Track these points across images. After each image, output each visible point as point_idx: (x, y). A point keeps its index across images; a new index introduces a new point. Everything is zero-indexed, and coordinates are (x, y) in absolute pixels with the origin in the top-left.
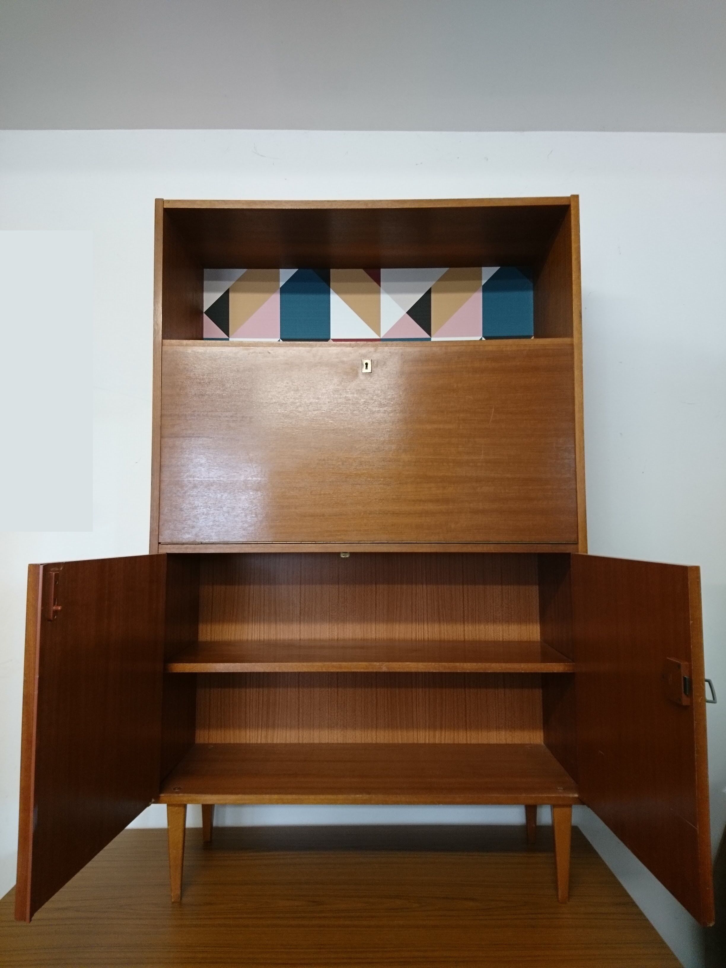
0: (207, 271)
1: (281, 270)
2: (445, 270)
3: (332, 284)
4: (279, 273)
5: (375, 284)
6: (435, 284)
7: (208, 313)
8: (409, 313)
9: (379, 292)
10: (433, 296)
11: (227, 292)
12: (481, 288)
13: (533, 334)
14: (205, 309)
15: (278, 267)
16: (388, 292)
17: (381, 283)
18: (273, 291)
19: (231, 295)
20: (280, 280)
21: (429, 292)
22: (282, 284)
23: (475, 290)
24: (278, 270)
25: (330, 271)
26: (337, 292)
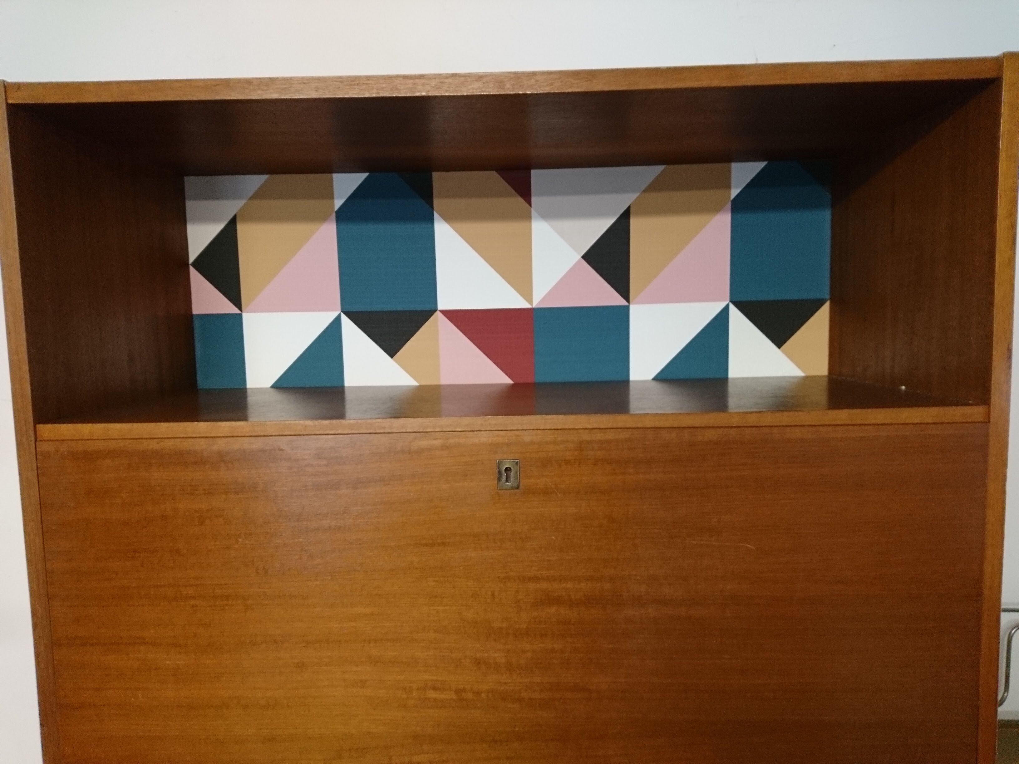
0: (189, 181)
1: (335, 175)
2: (657, 170)
3: (436, 202)
4: (331, 180)
5: (520, 200)
6: (637, 199)
7: (198, 264)
8: (587, 257)
9: (528, 217)
10: (635, 223)
11: (233, 222)
12: (729, 205)
13: (827, 296)
14: (193, 256)
15: (328, 169)
16: (546, 216)
17: (533, 199)
18: (322, 218)
19: (242, 229)
20: (335, 196)
21: (626, 216)
22: (338, 203)
23: (716, 209)
24: (329, 175)
25: (431, 176)
26: (448, 218)
